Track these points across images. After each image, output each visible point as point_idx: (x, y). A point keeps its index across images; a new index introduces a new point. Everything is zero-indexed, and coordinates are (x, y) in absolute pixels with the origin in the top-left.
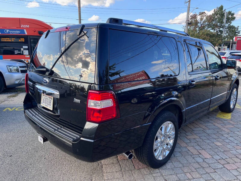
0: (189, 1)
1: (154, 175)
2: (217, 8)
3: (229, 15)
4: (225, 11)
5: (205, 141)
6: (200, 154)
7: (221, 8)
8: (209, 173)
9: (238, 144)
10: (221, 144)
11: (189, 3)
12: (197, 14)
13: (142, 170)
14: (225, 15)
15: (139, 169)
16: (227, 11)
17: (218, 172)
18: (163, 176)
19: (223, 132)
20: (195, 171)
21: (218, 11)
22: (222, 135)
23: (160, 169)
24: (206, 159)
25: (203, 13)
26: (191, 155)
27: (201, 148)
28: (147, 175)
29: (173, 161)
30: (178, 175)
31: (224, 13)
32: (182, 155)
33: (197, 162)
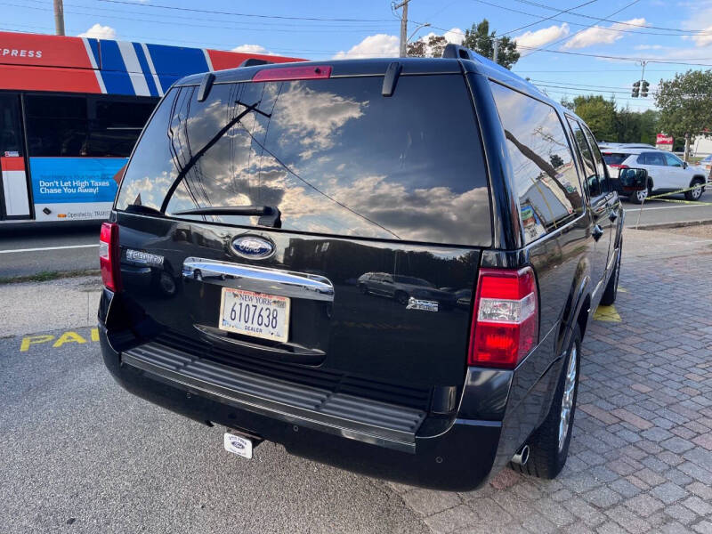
0: (405, 4)
1: (557, 497)
2: (473, 28)
3: (504, 49)
4: (493, 37)
5: (609, 384)
6: (623, 421)
7: (484, 28)
8: (675, 467)
9: (685, 383)
10: (650, 390)
11: (405, 11)
12: (424, 41)
13: (517, 488)
14: (495, 46)
15: (507, 489)
16: (499, 36)
17: (695, 461)
18: (579, 497)
19: (631, 358)
20: (641, 466)
21: (477, 37)
22: (633, 363)
23: (557, 477)
24: (643, 431)
25: (439, 39)
26: (605, 428)
27: (612, 404)
28: (540, 502)
29: (574, 452)
30: (613, 486)
31: (491, 42)
32: (585, 431)
33: (630, 444)
